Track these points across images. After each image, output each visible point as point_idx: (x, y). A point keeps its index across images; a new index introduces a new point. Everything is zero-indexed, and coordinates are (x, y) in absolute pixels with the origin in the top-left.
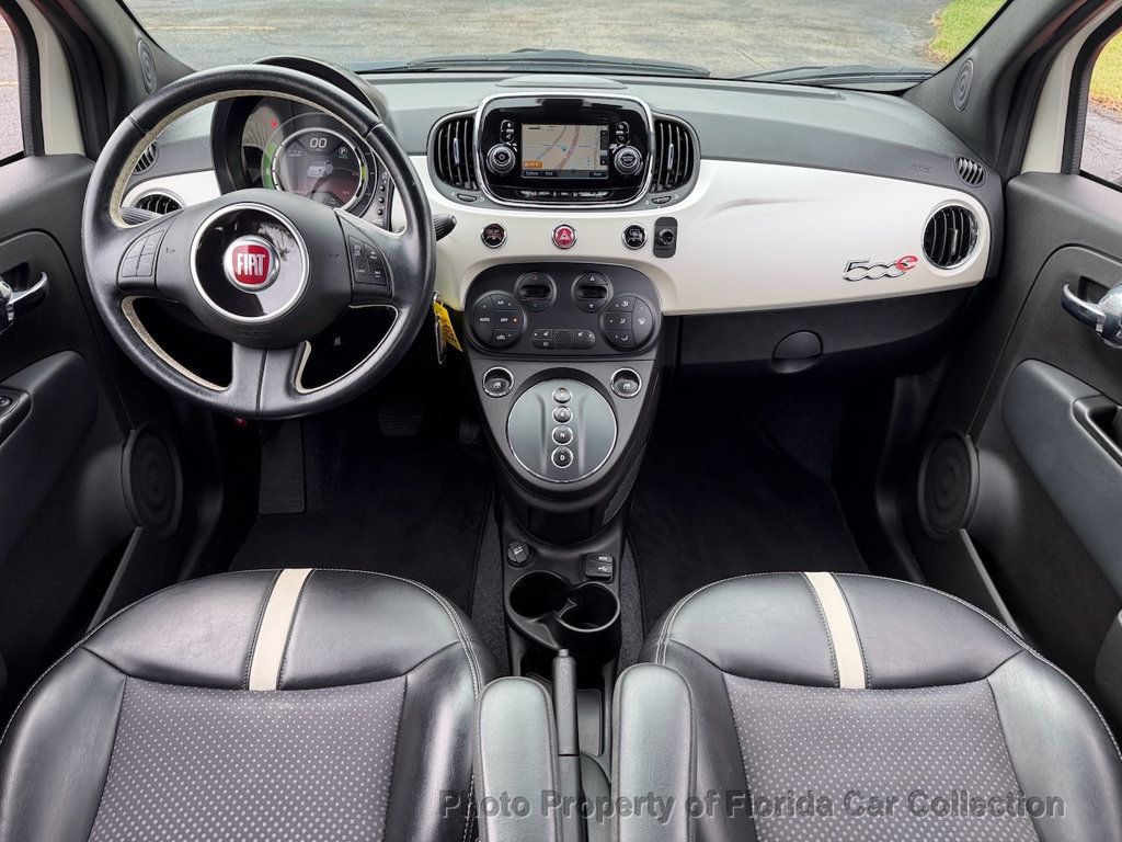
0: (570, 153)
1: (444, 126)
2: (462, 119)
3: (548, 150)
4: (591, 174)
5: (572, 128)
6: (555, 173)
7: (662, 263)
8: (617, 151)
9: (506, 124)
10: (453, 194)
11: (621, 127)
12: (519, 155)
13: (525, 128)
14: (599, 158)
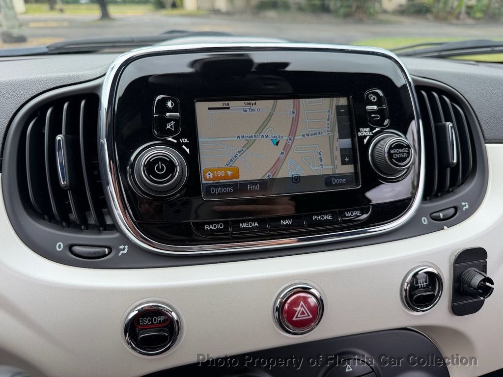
0: (287, 149)
1: (38, 112)
2: (74, 98)
3: (248, 145)
4: (328, 180)
5: (286, 105)
6: (263, 184)
7: (467, 324)
8: (371, 138)
9: (164, 101)
10: (60, 247)
11: (373, 98)
12: (193, 160)
13: (202, 108)
14: (338, 154)
